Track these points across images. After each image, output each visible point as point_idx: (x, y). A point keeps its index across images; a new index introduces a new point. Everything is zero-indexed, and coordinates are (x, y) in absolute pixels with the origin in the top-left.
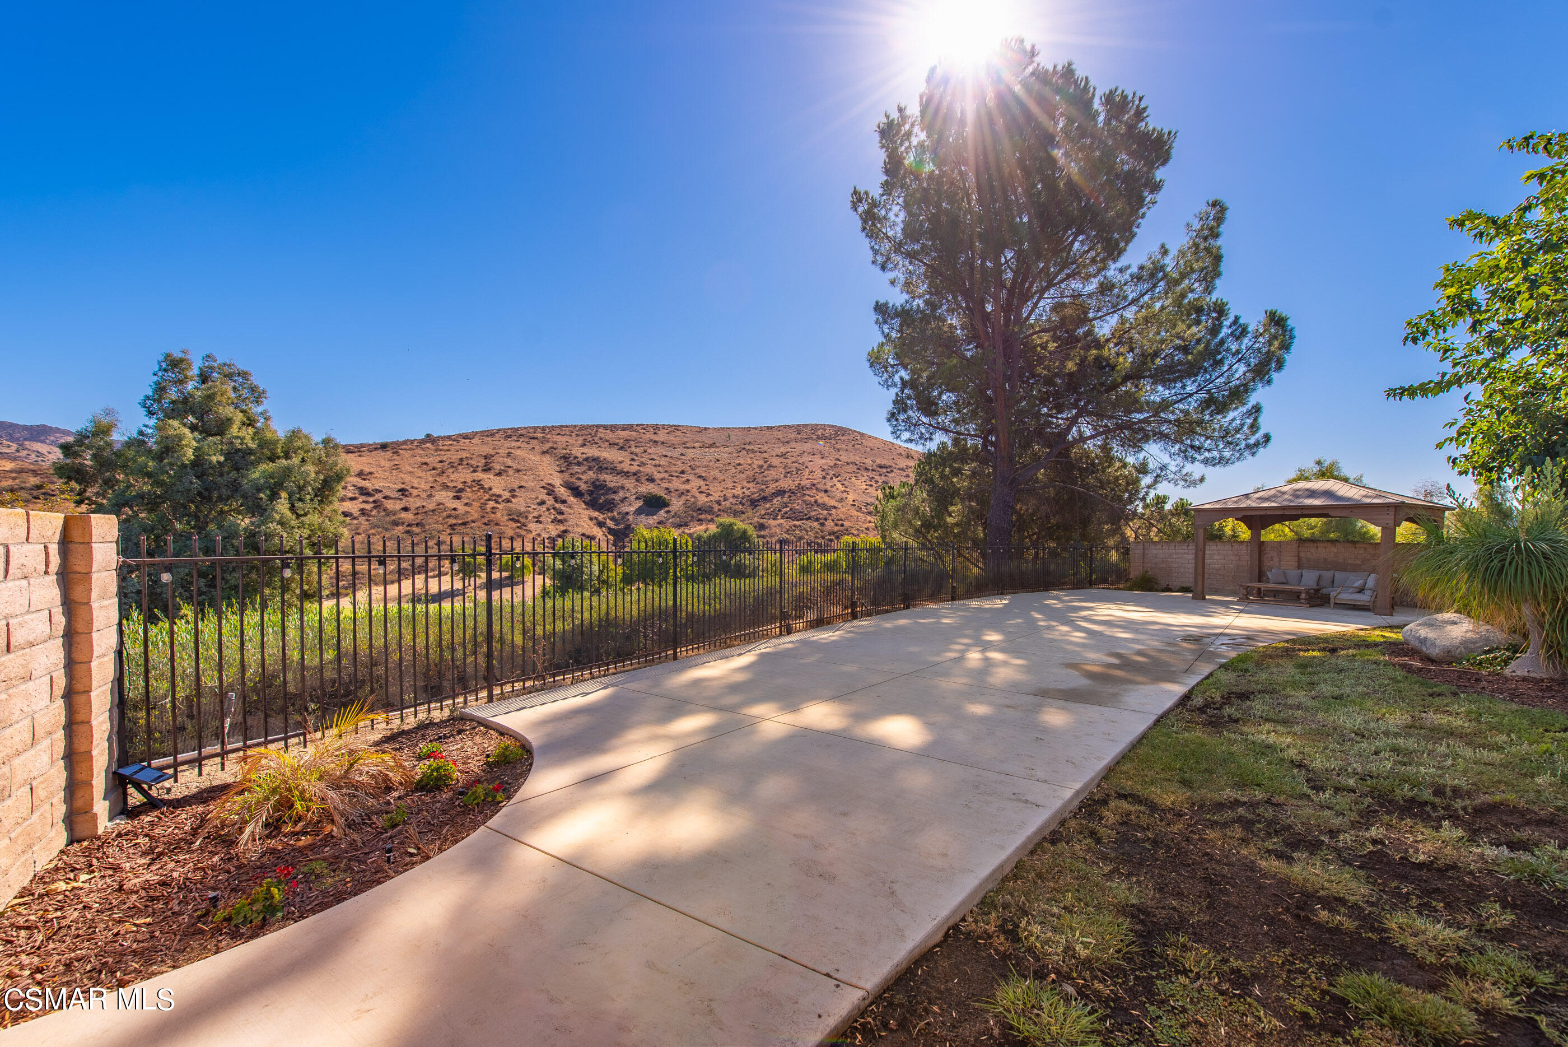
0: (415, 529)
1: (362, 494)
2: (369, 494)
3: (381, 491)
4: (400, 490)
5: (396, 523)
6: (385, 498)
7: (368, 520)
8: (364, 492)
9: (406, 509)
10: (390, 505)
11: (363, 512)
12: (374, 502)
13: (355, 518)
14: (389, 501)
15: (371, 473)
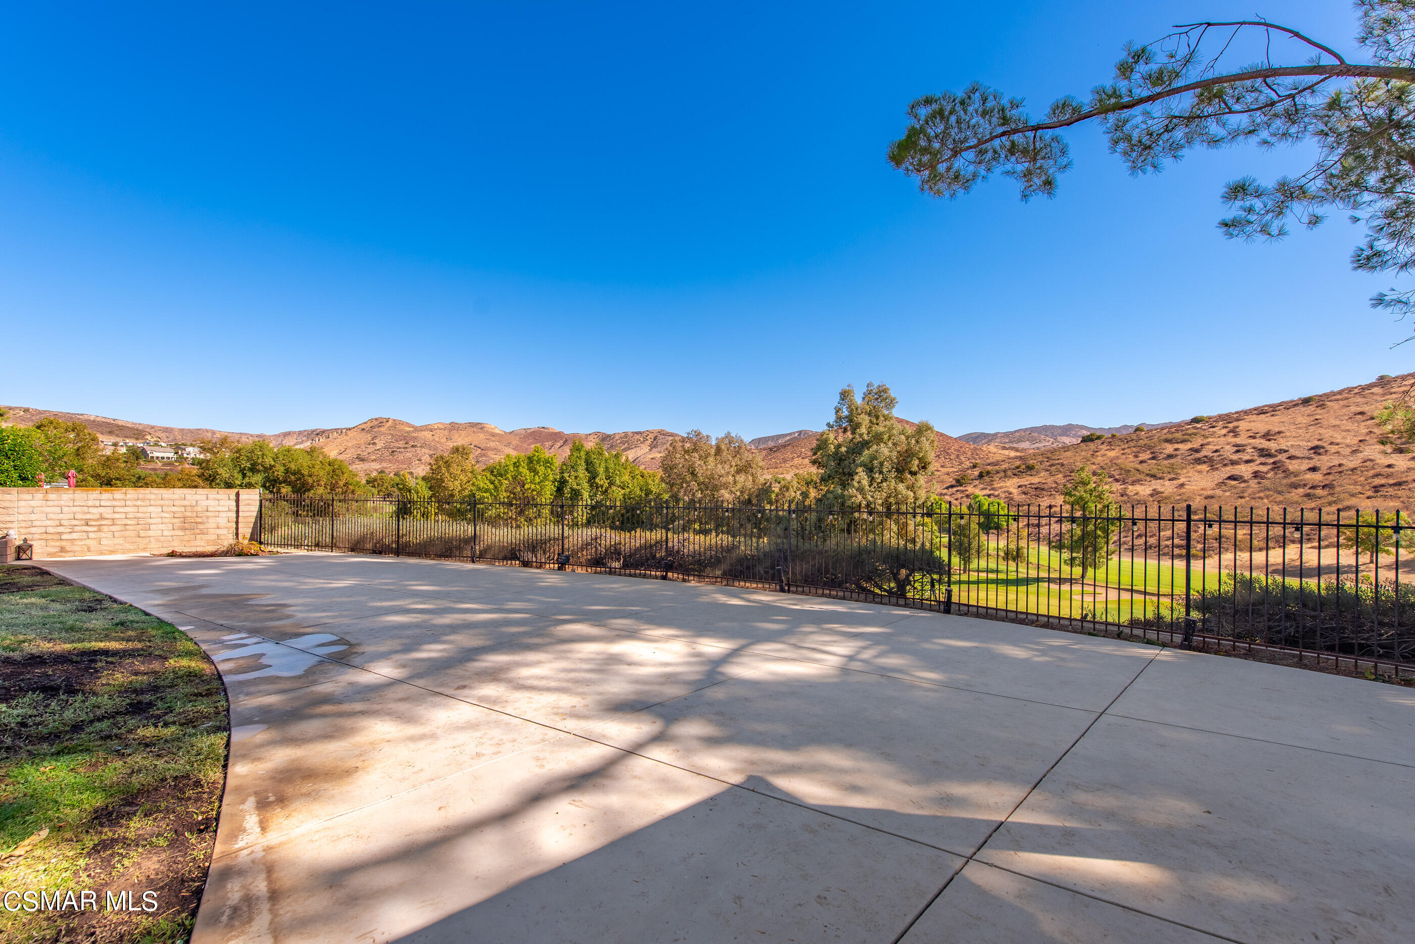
0: (1319, 492)
1: (1262, 456)
2: (1270, 455)
3: (1286, 451)
4: (1312, 448)
5: (1295, 486)
6: (1289, 458)
7: (1259, 483)
8: (1264, 453)
9: (1313, 469)
10: (1293, 466)
11: (1256, 475)
12: (1274, 463)
13: (1245, 481)
14: (1294, 462)
15: (1279, 433)
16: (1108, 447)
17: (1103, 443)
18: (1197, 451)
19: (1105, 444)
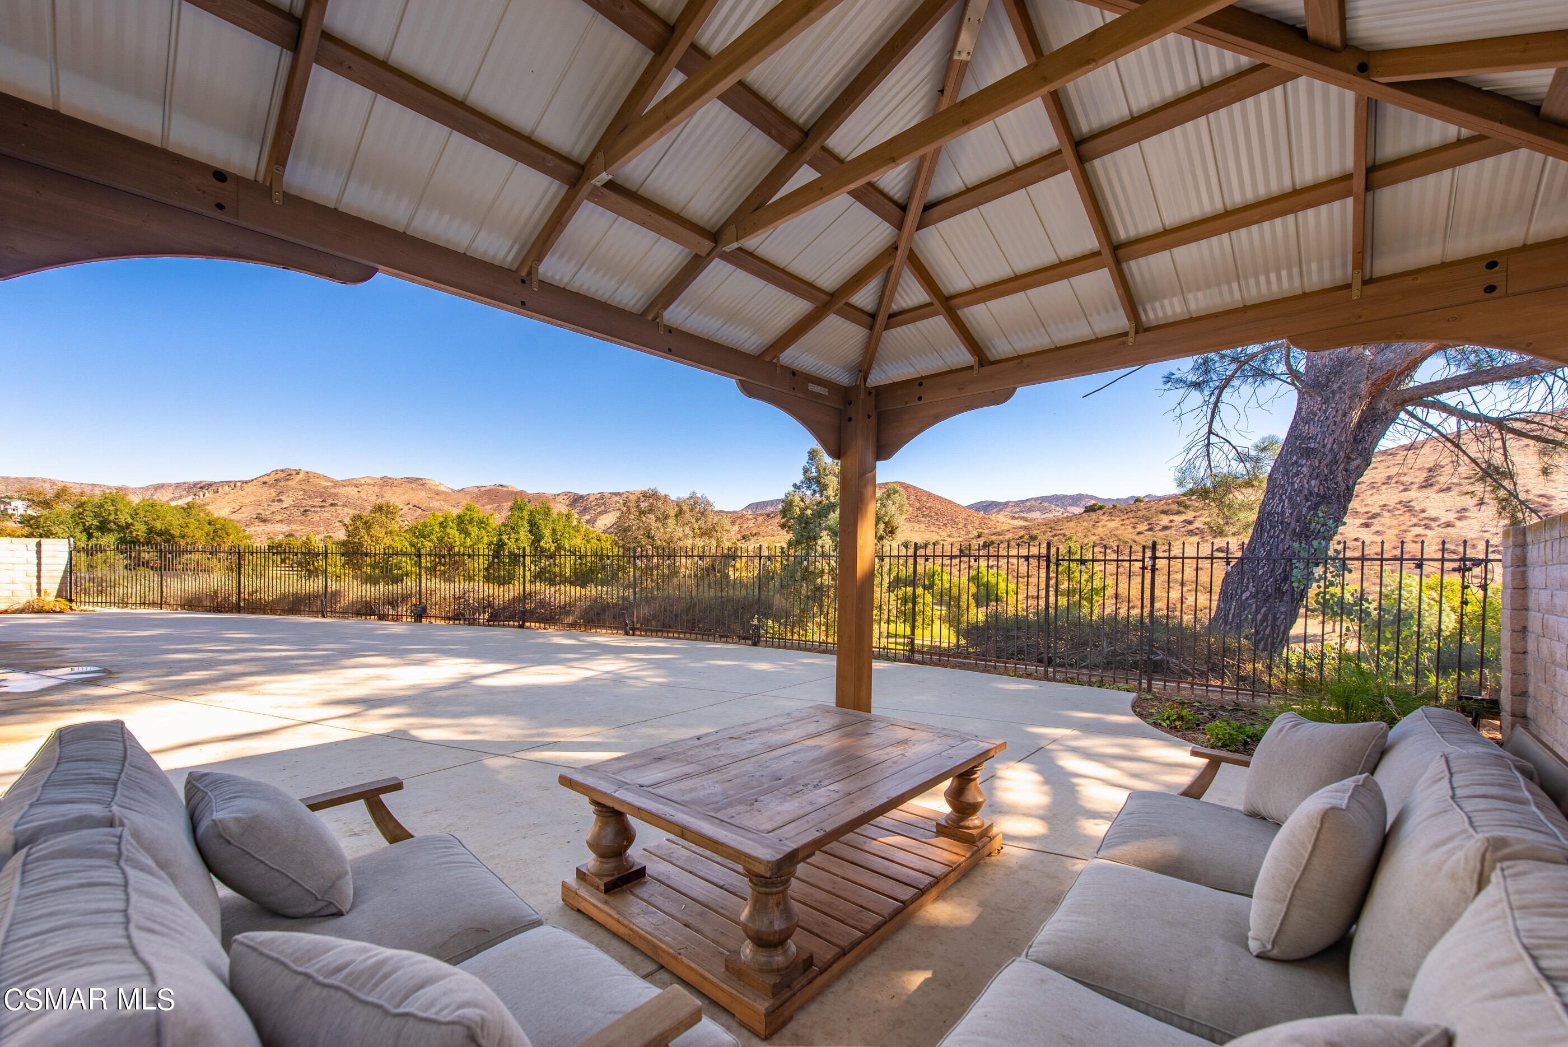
16: (1109, 518)
17: (1104, 514)
18: (1190, 523)
19: (1106, 515)
